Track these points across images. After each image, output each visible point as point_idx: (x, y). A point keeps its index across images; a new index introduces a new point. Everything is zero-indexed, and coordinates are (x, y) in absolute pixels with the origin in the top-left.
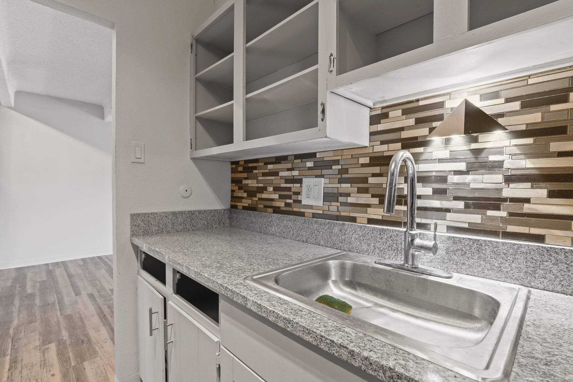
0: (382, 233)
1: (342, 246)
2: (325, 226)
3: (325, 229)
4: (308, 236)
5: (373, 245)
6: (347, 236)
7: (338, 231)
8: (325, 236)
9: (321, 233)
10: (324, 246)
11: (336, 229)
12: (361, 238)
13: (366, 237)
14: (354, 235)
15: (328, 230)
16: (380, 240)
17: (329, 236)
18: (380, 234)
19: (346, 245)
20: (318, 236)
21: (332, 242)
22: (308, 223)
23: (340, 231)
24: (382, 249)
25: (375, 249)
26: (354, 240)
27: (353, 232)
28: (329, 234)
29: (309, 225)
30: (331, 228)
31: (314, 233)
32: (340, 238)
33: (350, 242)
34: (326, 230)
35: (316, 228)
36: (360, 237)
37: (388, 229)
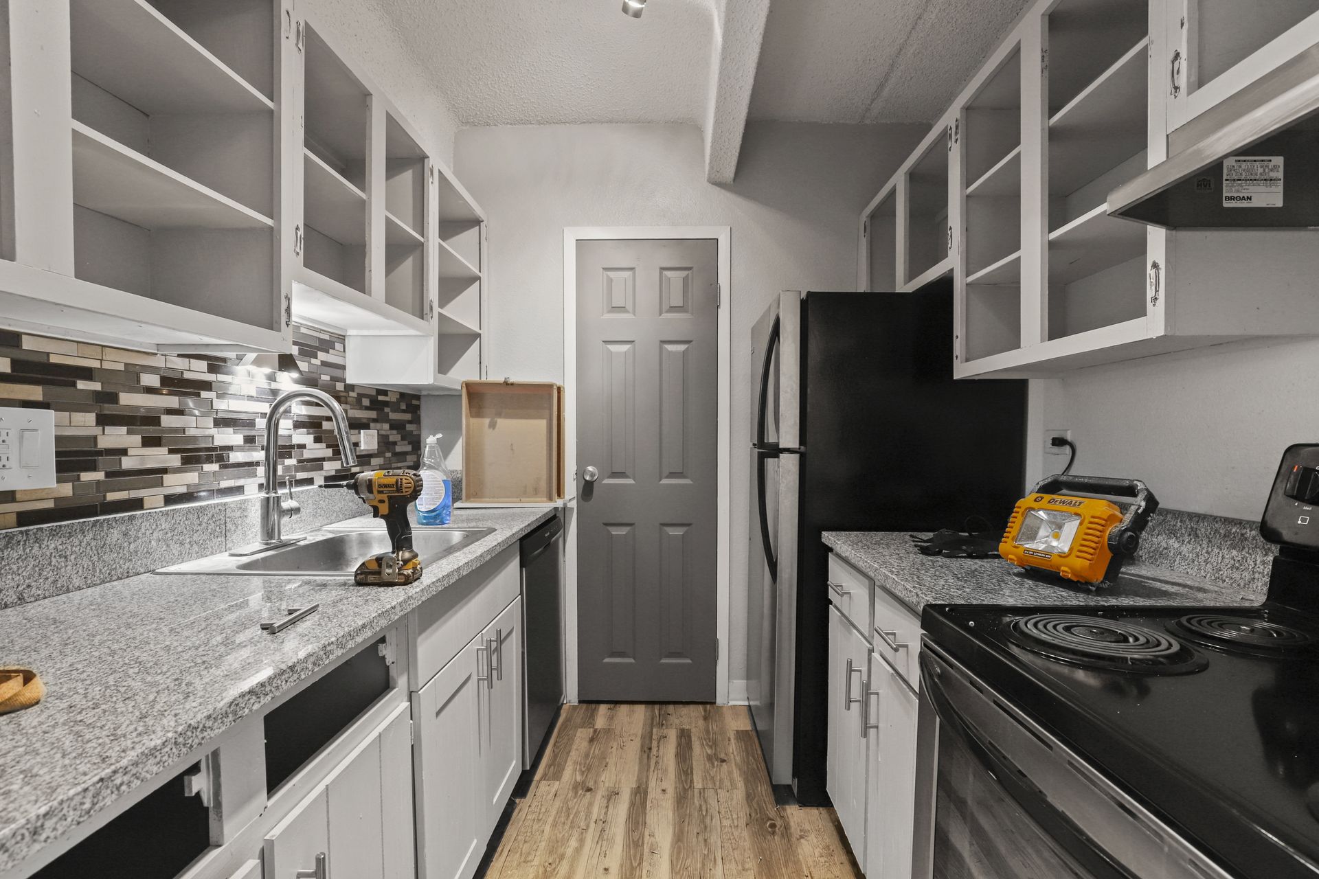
0: (201, 515)
1: (131, 567)
2: (85, 536)
3: (84, 544)
4: (27, 581)
5: (188, 540)
6: (140, 540)
7: (121, 537)
8: (86, 562)
9: (73, 557)
10: (84, 587)
11: (116, 534)
12: (169, 535)
13: (176, 531)
14: (155, 535)
15: (94, 543)
16: (199, 528)
17: (95, 558)
18: (198, 517)
19: (140, 561)
20: (63, 570)
21: (106, 568)
22: (25, 544)
23: (125, 535)
24: (201, 542)
25: (192, 546)
26: (155, 545)
27: (153, 527)
28: (96, 552)
29: (28, 550)
30: (102, 534)
31: (50, 564)
32: (125, 552)
33: (148, 552)
34: (88, 544)
35: (56, 548)
36: (167, 533)
37: (208, 505)
